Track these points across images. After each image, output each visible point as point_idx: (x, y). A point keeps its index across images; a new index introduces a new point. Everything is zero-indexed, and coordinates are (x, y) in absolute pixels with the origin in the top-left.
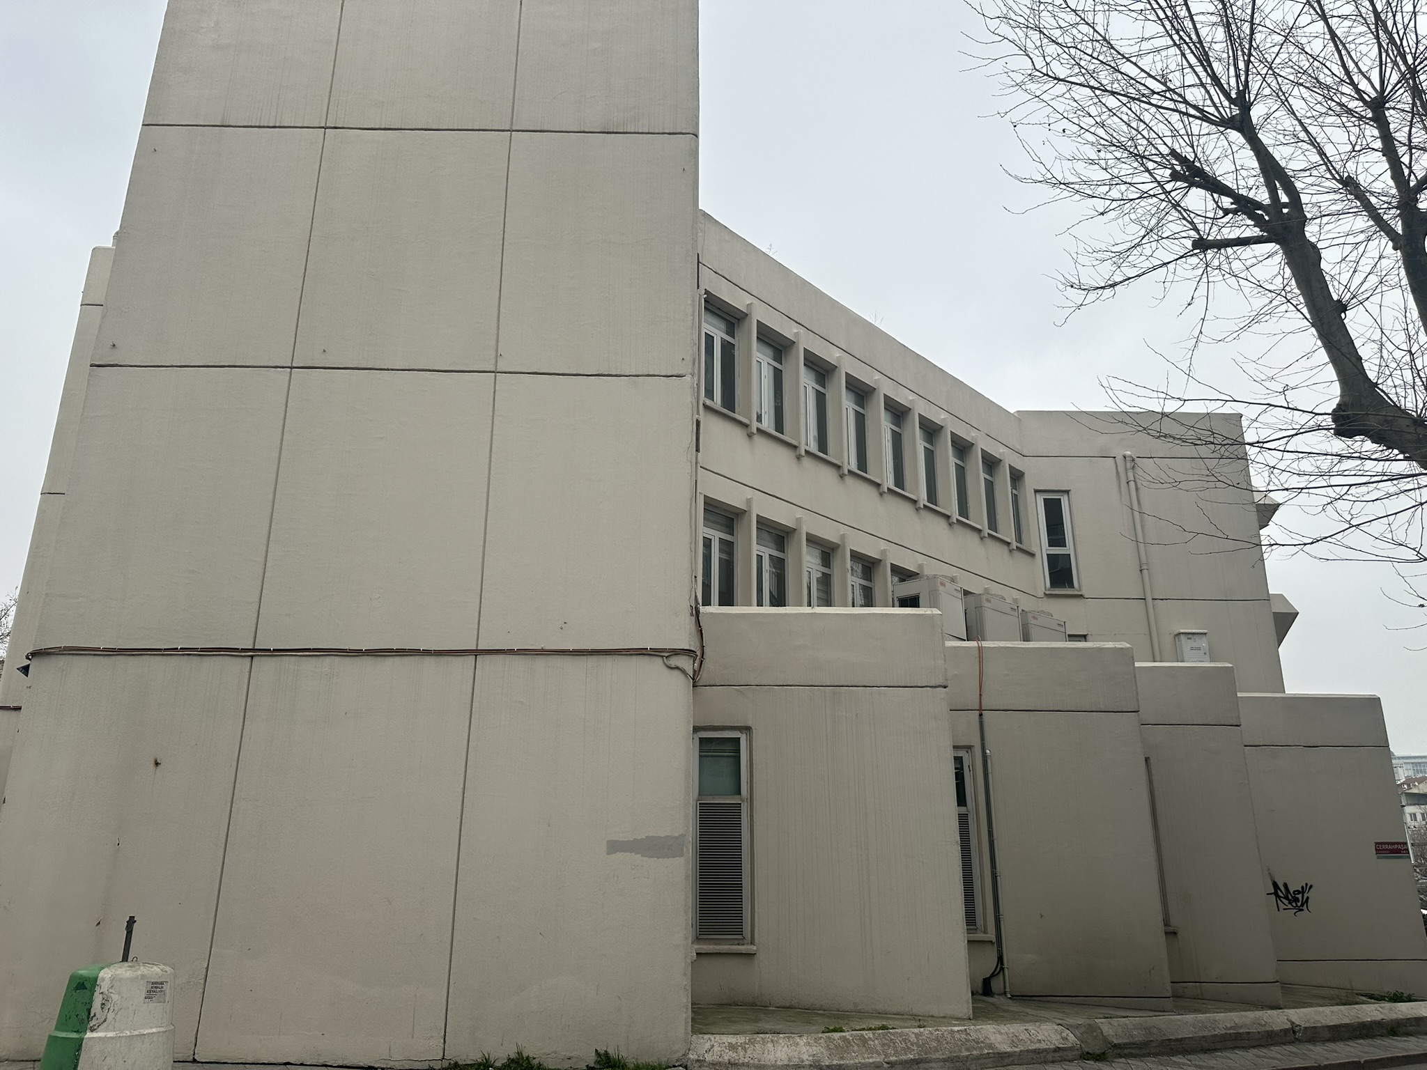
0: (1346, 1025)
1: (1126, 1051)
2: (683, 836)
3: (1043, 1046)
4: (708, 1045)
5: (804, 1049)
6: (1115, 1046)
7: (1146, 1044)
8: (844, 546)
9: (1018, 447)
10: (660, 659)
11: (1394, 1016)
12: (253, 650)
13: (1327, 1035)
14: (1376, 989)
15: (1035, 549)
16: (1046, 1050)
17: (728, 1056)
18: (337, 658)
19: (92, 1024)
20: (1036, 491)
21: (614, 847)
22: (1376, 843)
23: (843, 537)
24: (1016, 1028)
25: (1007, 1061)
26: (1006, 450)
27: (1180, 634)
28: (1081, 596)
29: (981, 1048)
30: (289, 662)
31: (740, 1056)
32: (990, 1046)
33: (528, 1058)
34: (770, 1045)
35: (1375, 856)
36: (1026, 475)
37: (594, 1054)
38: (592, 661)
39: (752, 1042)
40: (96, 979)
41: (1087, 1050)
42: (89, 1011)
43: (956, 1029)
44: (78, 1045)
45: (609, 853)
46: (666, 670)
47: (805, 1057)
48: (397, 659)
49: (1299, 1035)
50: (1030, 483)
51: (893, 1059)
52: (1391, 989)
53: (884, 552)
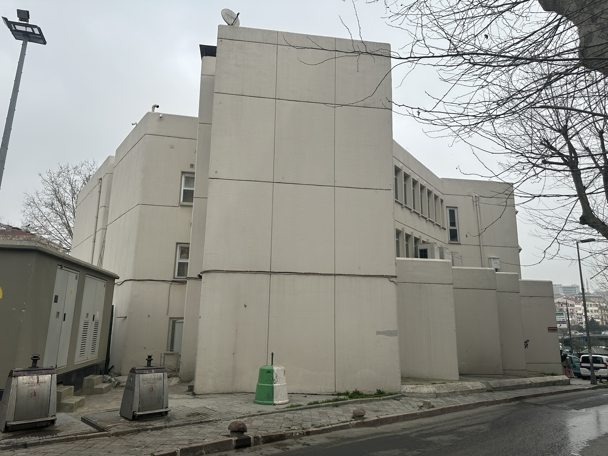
0: (543, 382)
1: (496, 389)
2: (397, 330)
3: (479, 388)
4: (406, 388)
5: (431, 389)
6: (494, 388)
7: (500, 388)
8: (404, 232)
9: (442, 191)
10: (388, 278)
11: (554, 380)
12: (270, 272)
13: (539, 385)
14: (548, 372)
15: (446, 227)
16: (480, 389)
17: (412, 391)
18: (295, 275)
19: (274, 382)
20: (447, 207)
21: (378, 333)
22: (548, 327)
23: (403, 228)
24: (472, 383)
25: (472, 392)
26: (440, 193)
27: (491, 258)
28: (460, 244)
29: (467, 389)
30: (282, 276)
31: (414, 391)
32: (468, 388)
33: (359, 391)
34: (422, 388)
35: (548, 331)
36: (444, 201)
37: (376, 390)
38: (368, 278)
39: (417, 387)
40: (273, 370)
41: (488, 389)
42: (273, 378)
43: (460, 383)
44: (273, 387)
45: (377, 335)
46: (390, 282)
47: (432, 391)
48: (312, 276)
49: (533, 385)
50: (445, 204)
51: (450, 391)
52: (551, 372)
53: (412, 233)
